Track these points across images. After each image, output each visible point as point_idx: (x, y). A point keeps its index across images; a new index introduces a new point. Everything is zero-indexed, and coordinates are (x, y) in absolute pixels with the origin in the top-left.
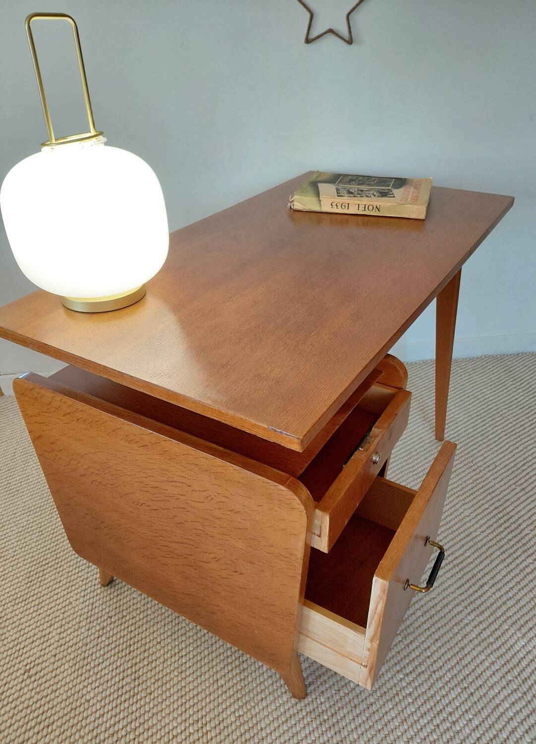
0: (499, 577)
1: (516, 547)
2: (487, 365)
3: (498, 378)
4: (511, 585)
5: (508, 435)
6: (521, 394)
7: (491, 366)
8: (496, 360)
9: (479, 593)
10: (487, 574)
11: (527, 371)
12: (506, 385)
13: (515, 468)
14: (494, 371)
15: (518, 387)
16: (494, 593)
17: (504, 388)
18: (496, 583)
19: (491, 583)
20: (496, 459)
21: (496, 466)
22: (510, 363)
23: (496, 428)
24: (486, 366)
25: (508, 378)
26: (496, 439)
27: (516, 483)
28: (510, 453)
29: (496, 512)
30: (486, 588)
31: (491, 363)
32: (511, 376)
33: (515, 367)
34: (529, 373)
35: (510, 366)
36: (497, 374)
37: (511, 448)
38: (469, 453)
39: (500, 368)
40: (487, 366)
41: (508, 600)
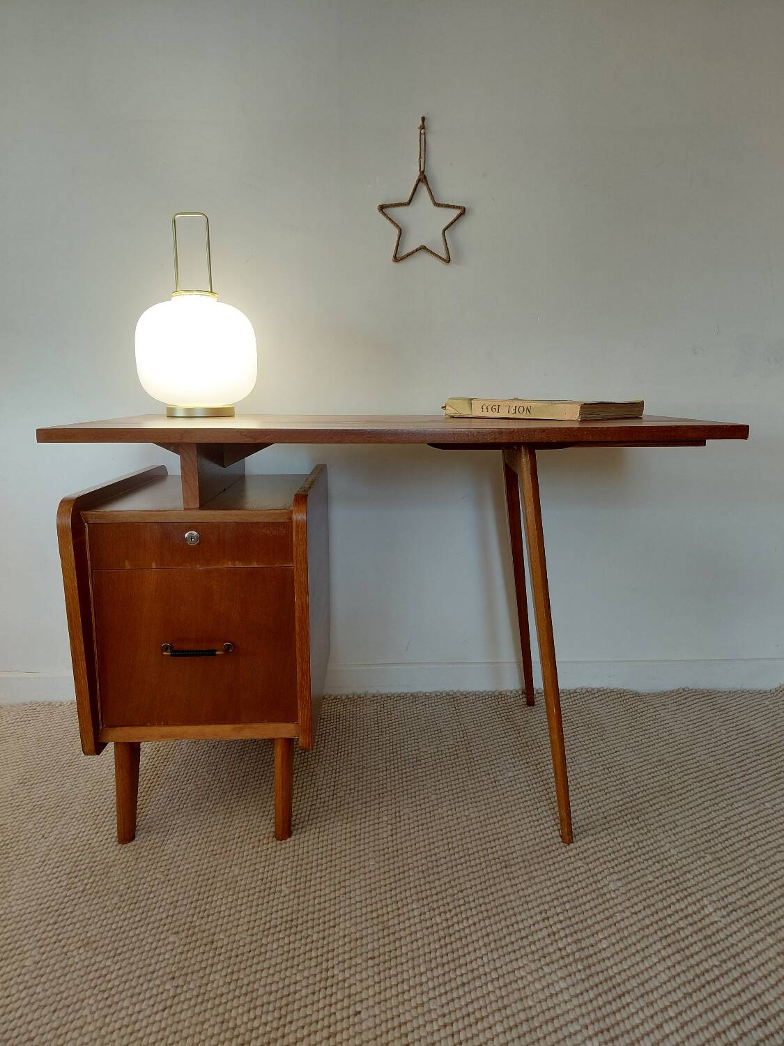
0: (653, 984)
1: (691, 940)
2: (686, 701)
4: (674, 997)
5: (704, 787)
6: (735, 737)
7: (690, 703)
8: (702, 696)
9: (614, 1007)
10: (634, 977)
13: (709, 831)
14: (695, 710)
15: (731, 730)
16: (642, 1009)
17: (709, 729)
18: (647, 993)
19: (638, 992)
20: (678, 817)
21: (677, 826)
22: (722, 701)
23: (686, 778)
24: (683, 702)
25: (716, 718)
26: (684, 790)
27: (707, 849)
28: (704, 809)
29: (665, 886)
30: (627, 999)
32: (721, 716)
35: (721, 705)
37: (706, 804)
38: (634, 806)
39: (706, 706)
40: (686, 703)
41: (666, 1021)
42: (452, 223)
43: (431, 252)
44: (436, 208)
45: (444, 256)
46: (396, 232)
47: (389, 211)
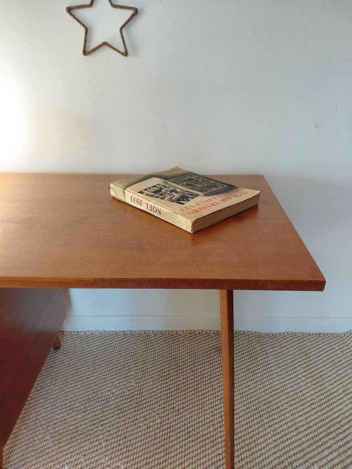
2: (287, 344)
3: (292, 362)
6: (309, 384)
7: (289, 346)
8: (297, 339)
11: (323, 356)
12: (297, 371)
14: (292, 352)
15: (309, 376)
24: (285, 344)
25: (301, 363)
31: (291, 341)
32: (305, 361)
33: (313, 349)
34: (325, 359)
35: (308, 348)
36: (293, 356)
39: (298, 349)
40: (286, 346)
42: (127, 23)
43: (112, 47)
44: (114, 9)
45: (123, 50)
46: (83, 30)
47: (75, 12)
